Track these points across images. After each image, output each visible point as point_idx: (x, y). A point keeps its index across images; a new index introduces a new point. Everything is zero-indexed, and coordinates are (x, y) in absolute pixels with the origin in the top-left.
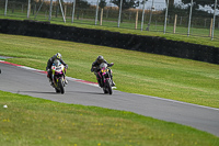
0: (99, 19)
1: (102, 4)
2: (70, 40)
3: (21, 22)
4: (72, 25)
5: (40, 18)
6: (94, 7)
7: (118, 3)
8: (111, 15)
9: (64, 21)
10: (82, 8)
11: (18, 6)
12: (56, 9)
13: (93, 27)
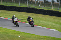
0: (52, 7)
1: (53, 2)
2: (42, 14)
3: (25, 8)
4: (43, 9)
5: (31, 6)
6: (50, 3)
7: (58, 1)
8: (56, 5)
9: (40, 7)
10: (46, 3)
11: (24, 2)
12: (37, 3)
13: (50, 10)
